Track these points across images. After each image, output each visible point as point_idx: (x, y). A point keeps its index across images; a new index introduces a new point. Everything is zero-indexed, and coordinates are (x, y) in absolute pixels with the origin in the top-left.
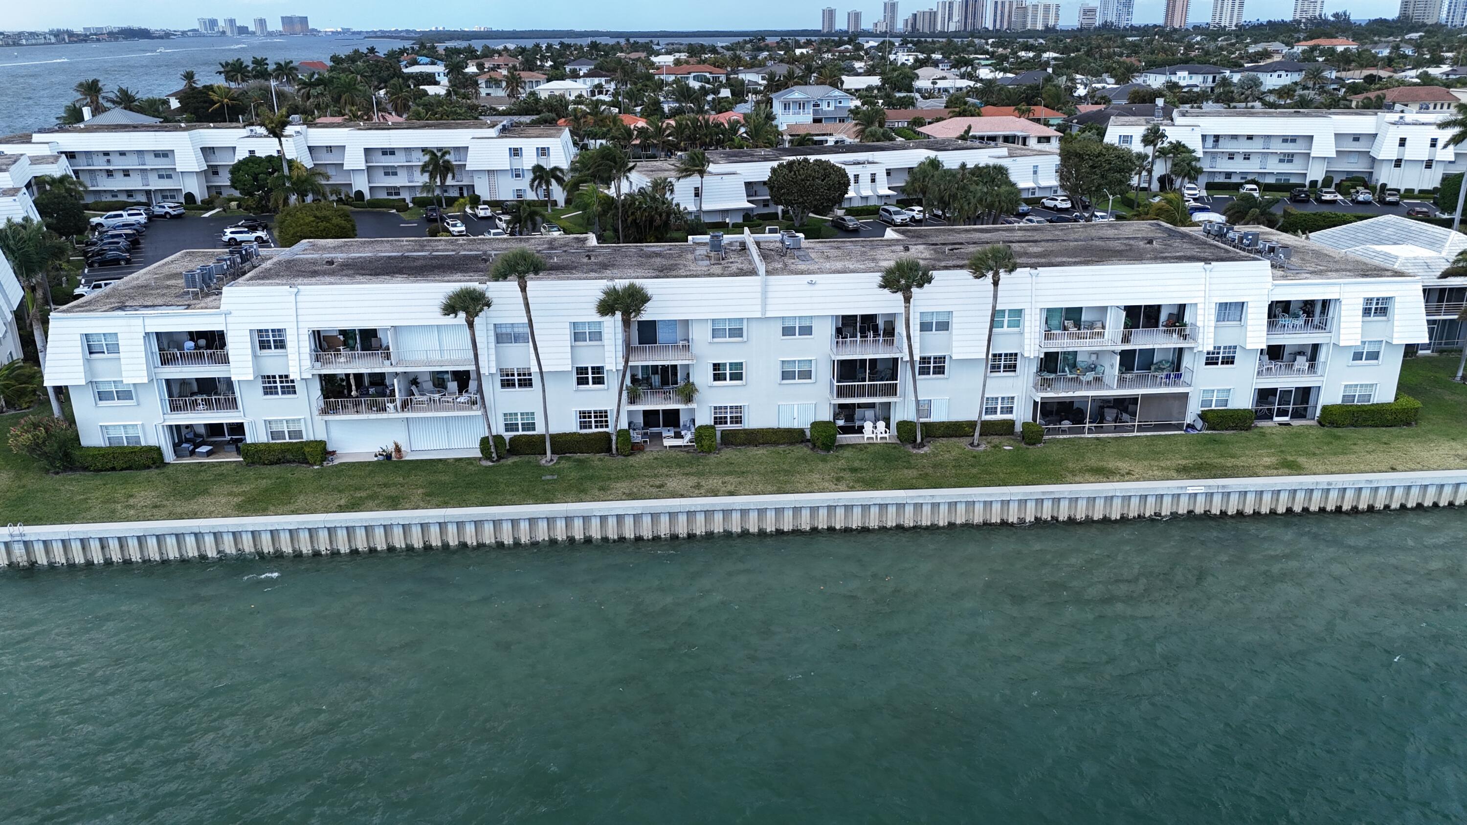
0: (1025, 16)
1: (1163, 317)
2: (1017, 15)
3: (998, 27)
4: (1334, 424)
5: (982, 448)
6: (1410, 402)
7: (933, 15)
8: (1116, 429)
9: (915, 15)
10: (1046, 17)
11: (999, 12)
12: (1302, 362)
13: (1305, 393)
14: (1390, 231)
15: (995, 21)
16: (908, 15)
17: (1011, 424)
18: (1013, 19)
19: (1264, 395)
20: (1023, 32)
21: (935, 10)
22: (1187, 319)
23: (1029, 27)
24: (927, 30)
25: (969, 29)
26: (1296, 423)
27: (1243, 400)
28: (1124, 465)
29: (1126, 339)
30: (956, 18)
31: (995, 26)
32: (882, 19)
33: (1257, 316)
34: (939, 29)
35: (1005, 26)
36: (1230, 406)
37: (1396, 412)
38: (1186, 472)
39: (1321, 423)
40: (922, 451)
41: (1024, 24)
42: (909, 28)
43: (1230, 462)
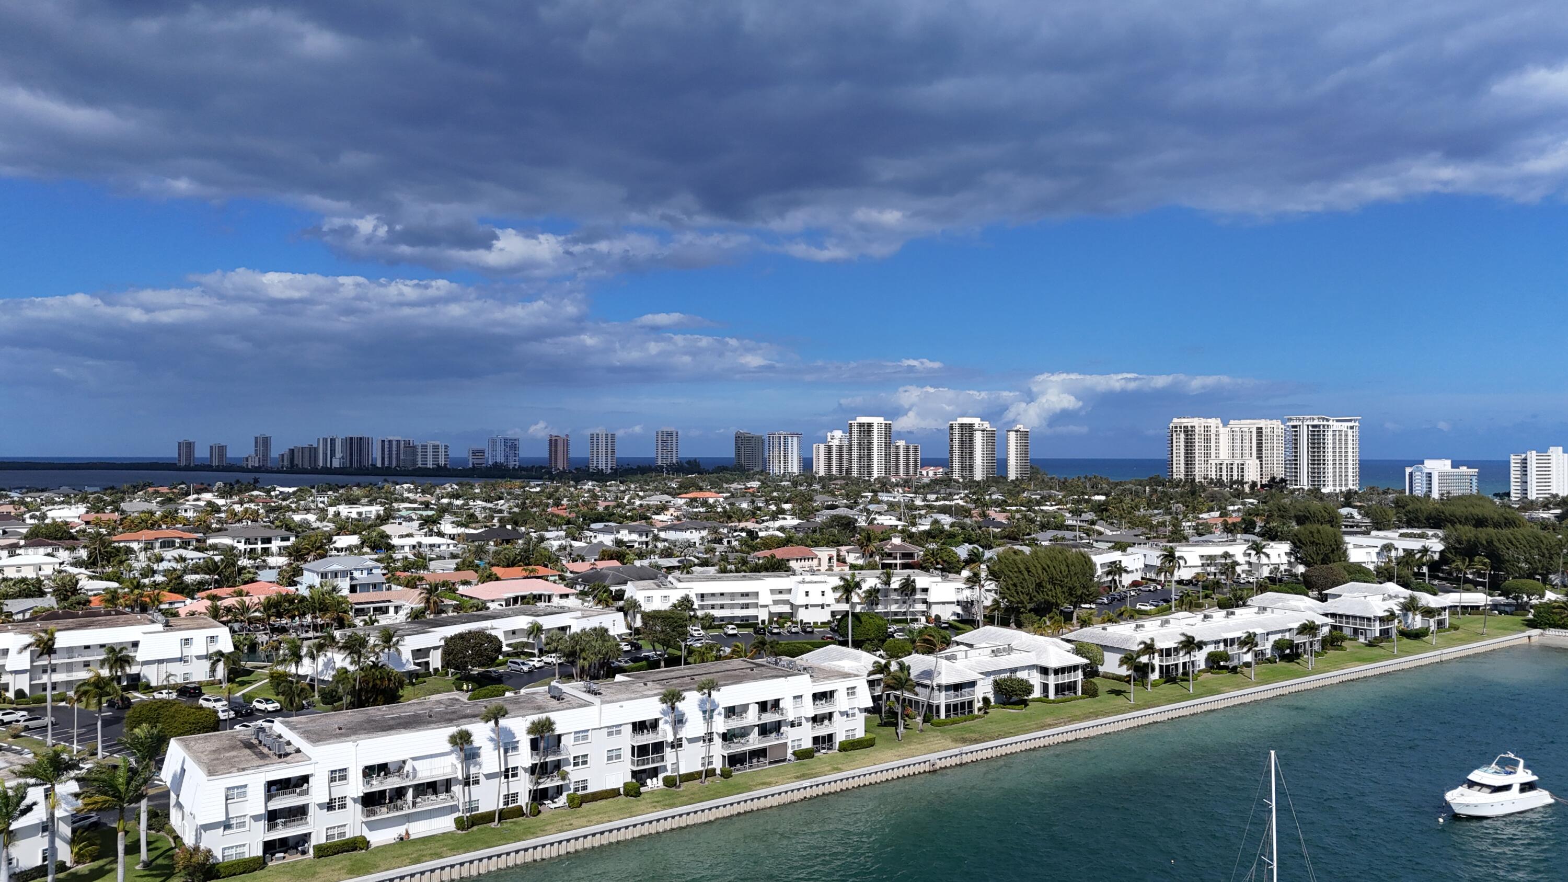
0: (415, 454)
1: (769, 707)
2: (405, 453)
3: (386, 464)
4: (845, 750)
5: (707, 783)
6: (870, 736)
7: (313, 451)
8: (758, 766)
9: (292, 451)
10: (436, 457)
11: (386, 450)
12: (826, 722)
13: (830, 737)
14: (835, 653)
15: (383, 459)
16: (285, 450)
17: (714, 770)
18: (402, 457)
19: (816, 740)
20: (414, 470)
21: (315, 445)
22: (781, 706)
23: (419, 465)
24: (307, 465)
25: (355, 465)
26: (830, 752)
27: (807, 744)
28: (773, 779)
29: (759, 719)
30: (339, 454)
31: (383, 463)
32: (253, 454)
33: (808, 699)
34: (321, 464)
35: (394, 464)
36: (803, 747)
37: (867, 740)
38: (798, 778)
39: (840, 750)
40: (681, 789)
41: (414, 462)
42: (286, 463)
43: (814, 771)
